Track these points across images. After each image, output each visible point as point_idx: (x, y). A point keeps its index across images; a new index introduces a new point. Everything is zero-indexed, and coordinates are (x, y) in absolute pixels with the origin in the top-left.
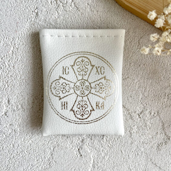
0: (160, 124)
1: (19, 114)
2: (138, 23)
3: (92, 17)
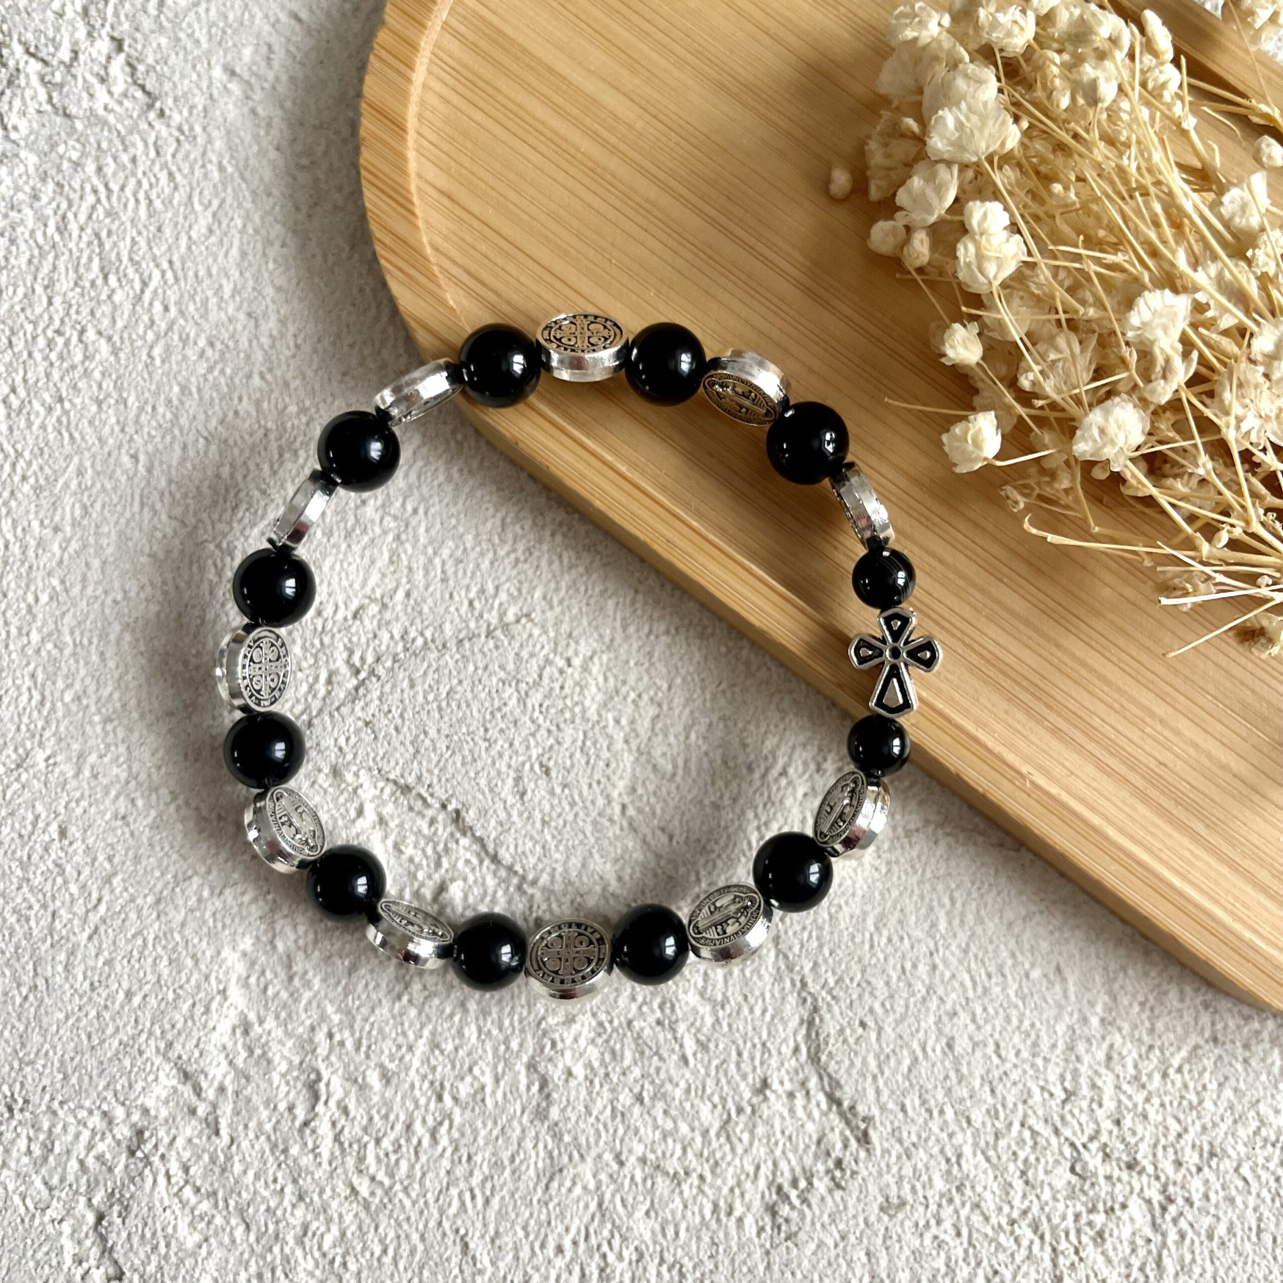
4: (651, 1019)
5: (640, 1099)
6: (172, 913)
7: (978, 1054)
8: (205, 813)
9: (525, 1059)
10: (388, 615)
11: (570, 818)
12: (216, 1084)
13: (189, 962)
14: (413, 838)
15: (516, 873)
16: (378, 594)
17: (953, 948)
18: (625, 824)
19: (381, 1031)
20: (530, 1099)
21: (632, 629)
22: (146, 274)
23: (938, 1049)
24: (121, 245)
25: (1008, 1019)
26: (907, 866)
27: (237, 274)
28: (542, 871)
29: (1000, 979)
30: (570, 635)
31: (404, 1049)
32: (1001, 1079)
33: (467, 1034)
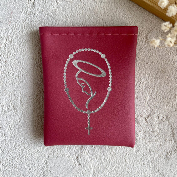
0: (169, 130)
1: (10, 116)
2: (146, 16)
3: (94, 8)
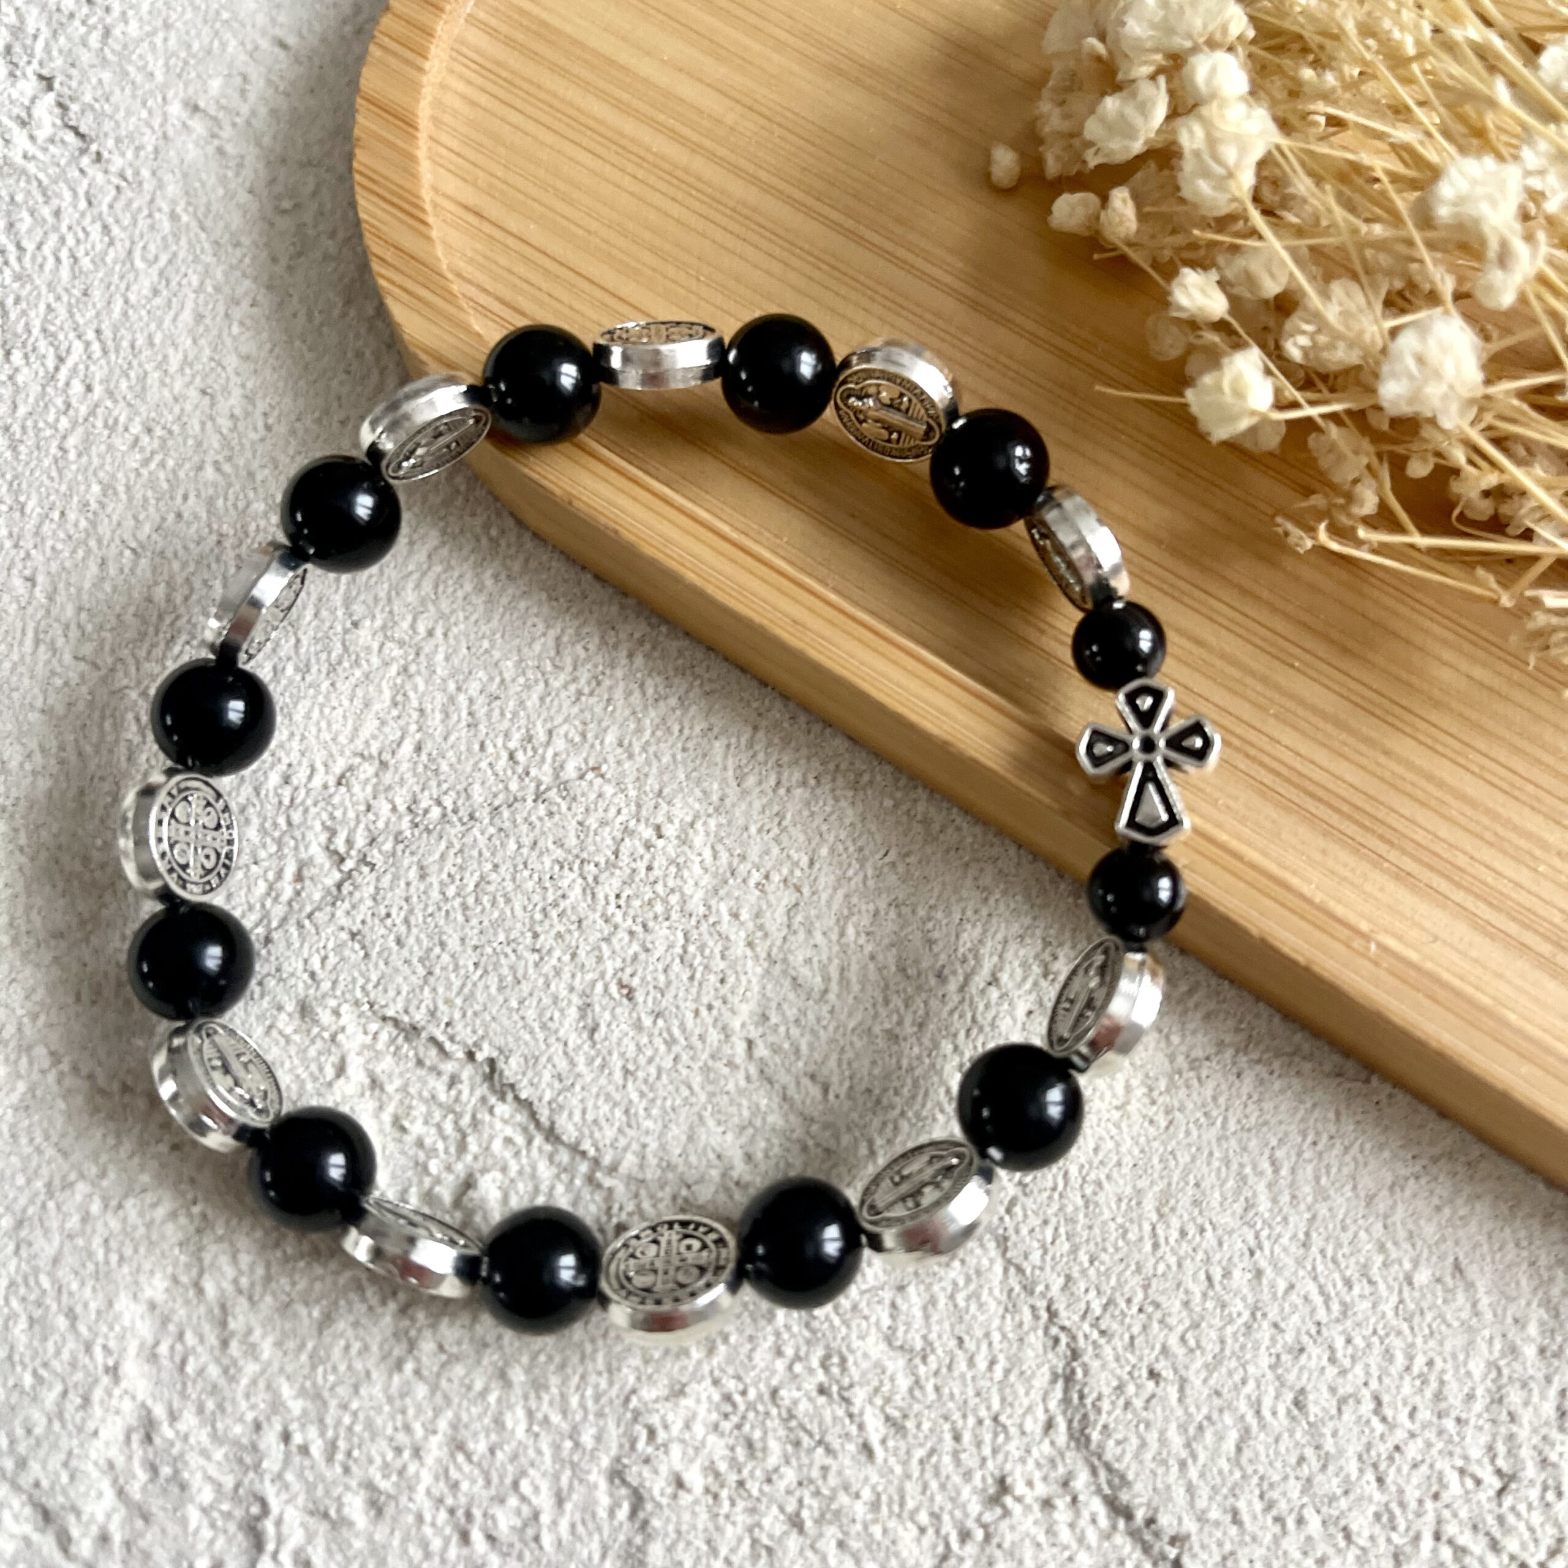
4: (810, 1385)
5: (796, 1523)
6: (39, 1242)
7: (1348, 1416)
8: (101, 1081)
9: (605, 1462)
10: (388, 778)
11: (668, 1063)
12: (94, 1530)
13: (62, 1322)
14: (423, 1109)
15: (584, 1154)
16: (374, 750)
17: (1285, 1241)
18: (753, 1070)
19: (369, 1425)
20: (616, 1530)
21: (751, 780)
22: (63, 347)
23: (1282, 1410)
24: (32, 314)
25: (1388, 1355)
26: (1199, 1114)
27: (189, 342)
28: (625, 1149)
29: (1368, 1289)
30: (660, 794)
31: (406, 1454)
32: (1391, 1458)
33: (509, 1424)
